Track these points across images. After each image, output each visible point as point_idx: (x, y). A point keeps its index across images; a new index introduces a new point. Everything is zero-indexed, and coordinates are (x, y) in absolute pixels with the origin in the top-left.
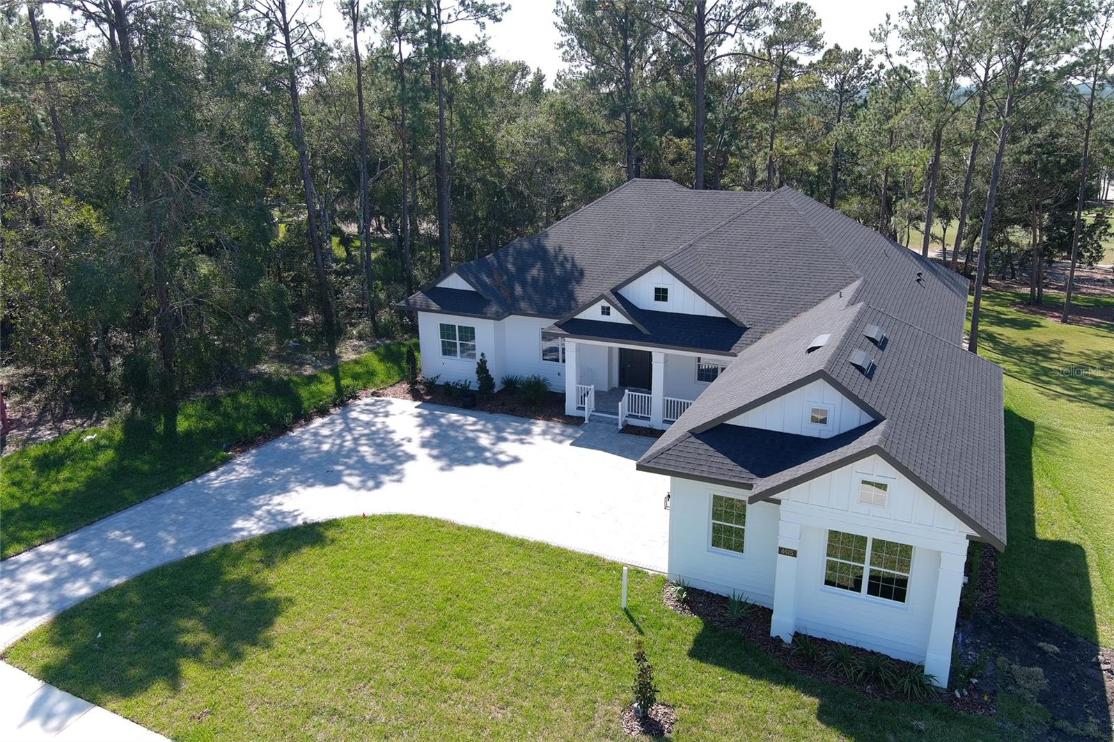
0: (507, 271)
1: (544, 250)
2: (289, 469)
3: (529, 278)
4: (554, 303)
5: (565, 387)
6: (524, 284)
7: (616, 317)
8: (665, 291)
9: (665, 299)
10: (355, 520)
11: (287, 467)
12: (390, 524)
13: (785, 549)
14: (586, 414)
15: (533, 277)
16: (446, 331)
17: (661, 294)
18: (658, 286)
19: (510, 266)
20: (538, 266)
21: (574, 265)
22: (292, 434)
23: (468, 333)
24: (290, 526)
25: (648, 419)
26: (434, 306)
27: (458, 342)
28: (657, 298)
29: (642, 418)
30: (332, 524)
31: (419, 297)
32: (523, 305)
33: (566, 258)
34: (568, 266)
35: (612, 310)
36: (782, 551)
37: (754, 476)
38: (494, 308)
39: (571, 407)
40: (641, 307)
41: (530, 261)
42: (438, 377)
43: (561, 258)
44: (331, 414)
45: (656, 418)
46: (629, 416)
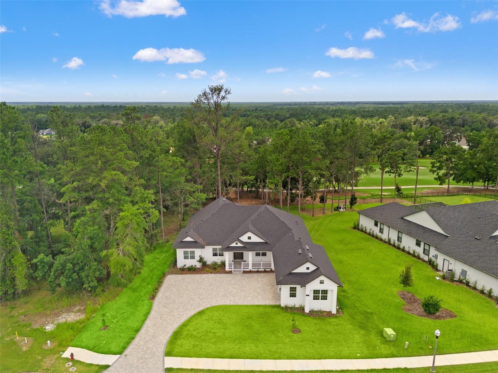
7: (239, 245)
8: (250, 237)
9: (250, 239)
13: (307, 295)
14: (233, 270)
16: (185, 253)
17: (249, 238)
23: (193, 253)
25: (248, 268)
27: (189, 255)
28: (248, 239)
29: (247, 268)
35: (239, 243)
39: (227, 269)
40: (244, 241)
45: (250, 268)
46: (243, 268)
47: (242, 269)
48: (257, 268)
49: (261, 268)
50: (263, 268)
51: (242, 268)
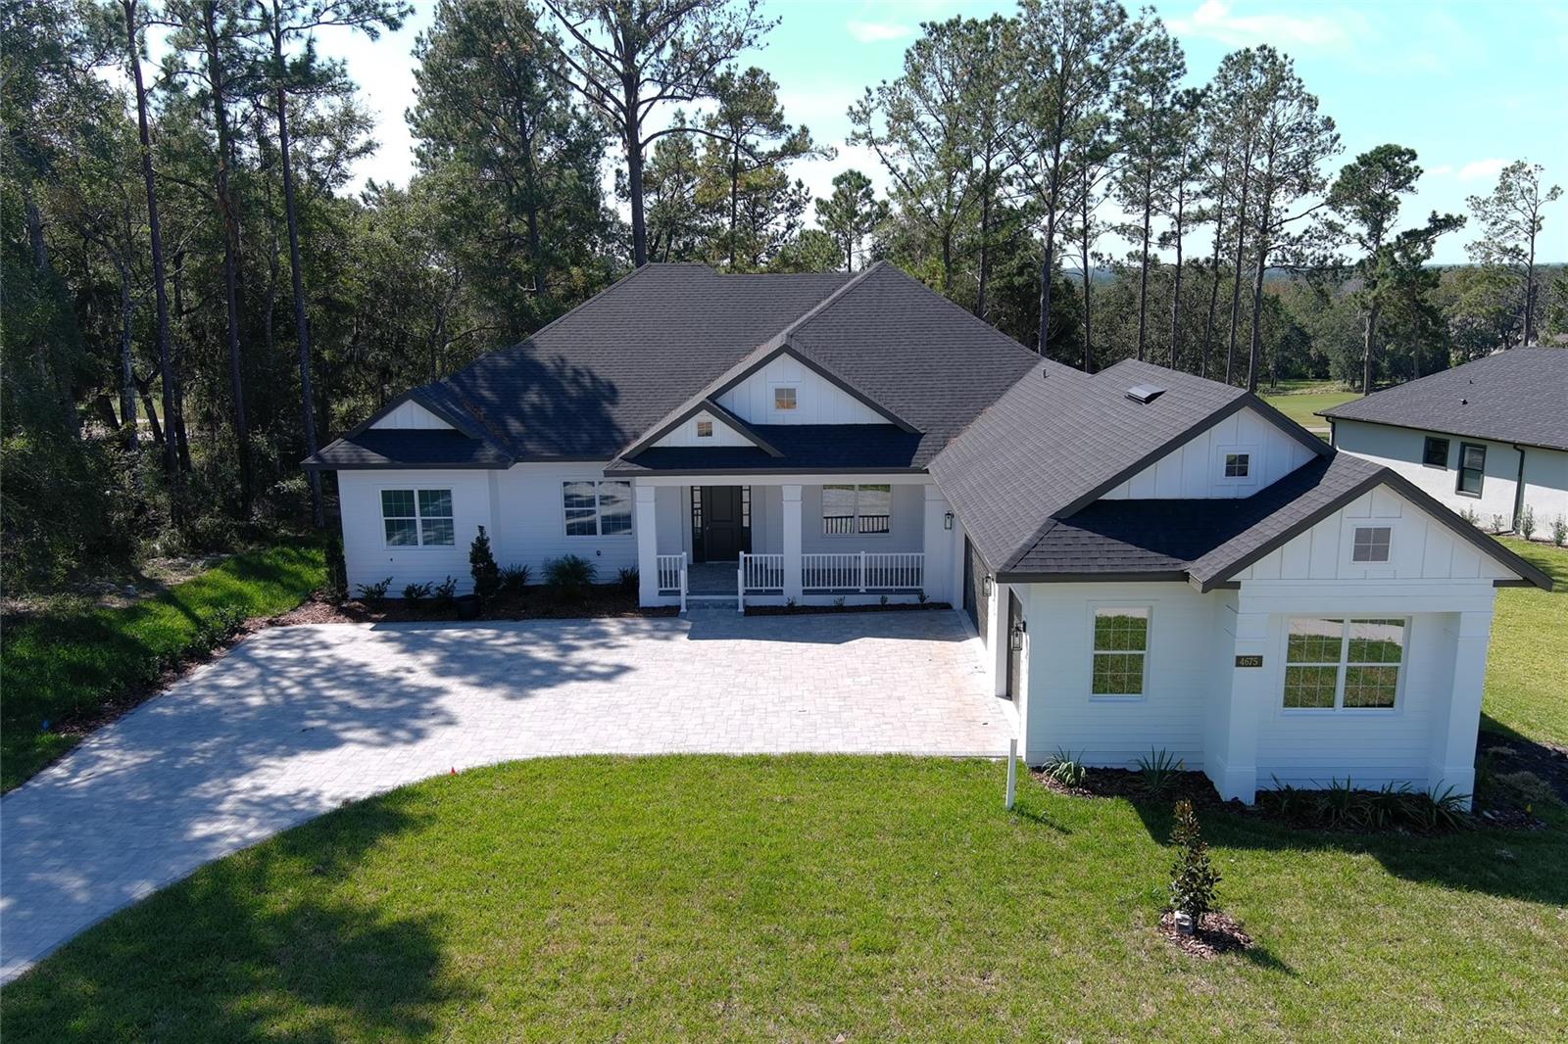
0: (483, 400)
1: (539, 367)
2: (217, 739)
3: (527, 408)
4: (585, 437)
5: (636, 561)
6: (520, 416)
7: (725, 436)
8: (791, 392)
9: (792, 404)
10: (438, 782)
11: (214, 736)
12: (515, 775)
13: (1245, 657)
14: (680, 599)
15: (533, 406)
16: (395, 503)
17: (786, 398)
18: (781, 386)
19: (486, 394)
20: (535, 388)
21: (594, 378)
22: (166, 693)
23: (438, 500)
24: (314, 815)
25: (780, 592)
26: (375, 458)
27: (418, 518)
28: (780, 404)
29: (768, 592)
30: (403, 794)
31: (339, 448)
32: (531, 446)
33: (576, 372)
34: (587, 381)
35: (719, 427)
36: (1240, 661)
37: (1179, 561)
38: (491, 452)
39: (649, 592)
40: (754, 422)
41: (519, 382)
42: (388, 581)
43: (569, 373)
44: (215, 658)
45: (793, 589)
46: (747, 593)
47: (740, 597)
48: (836, 592)
49: (857, 592)
50: (869, 592)
51: (741, 588)
